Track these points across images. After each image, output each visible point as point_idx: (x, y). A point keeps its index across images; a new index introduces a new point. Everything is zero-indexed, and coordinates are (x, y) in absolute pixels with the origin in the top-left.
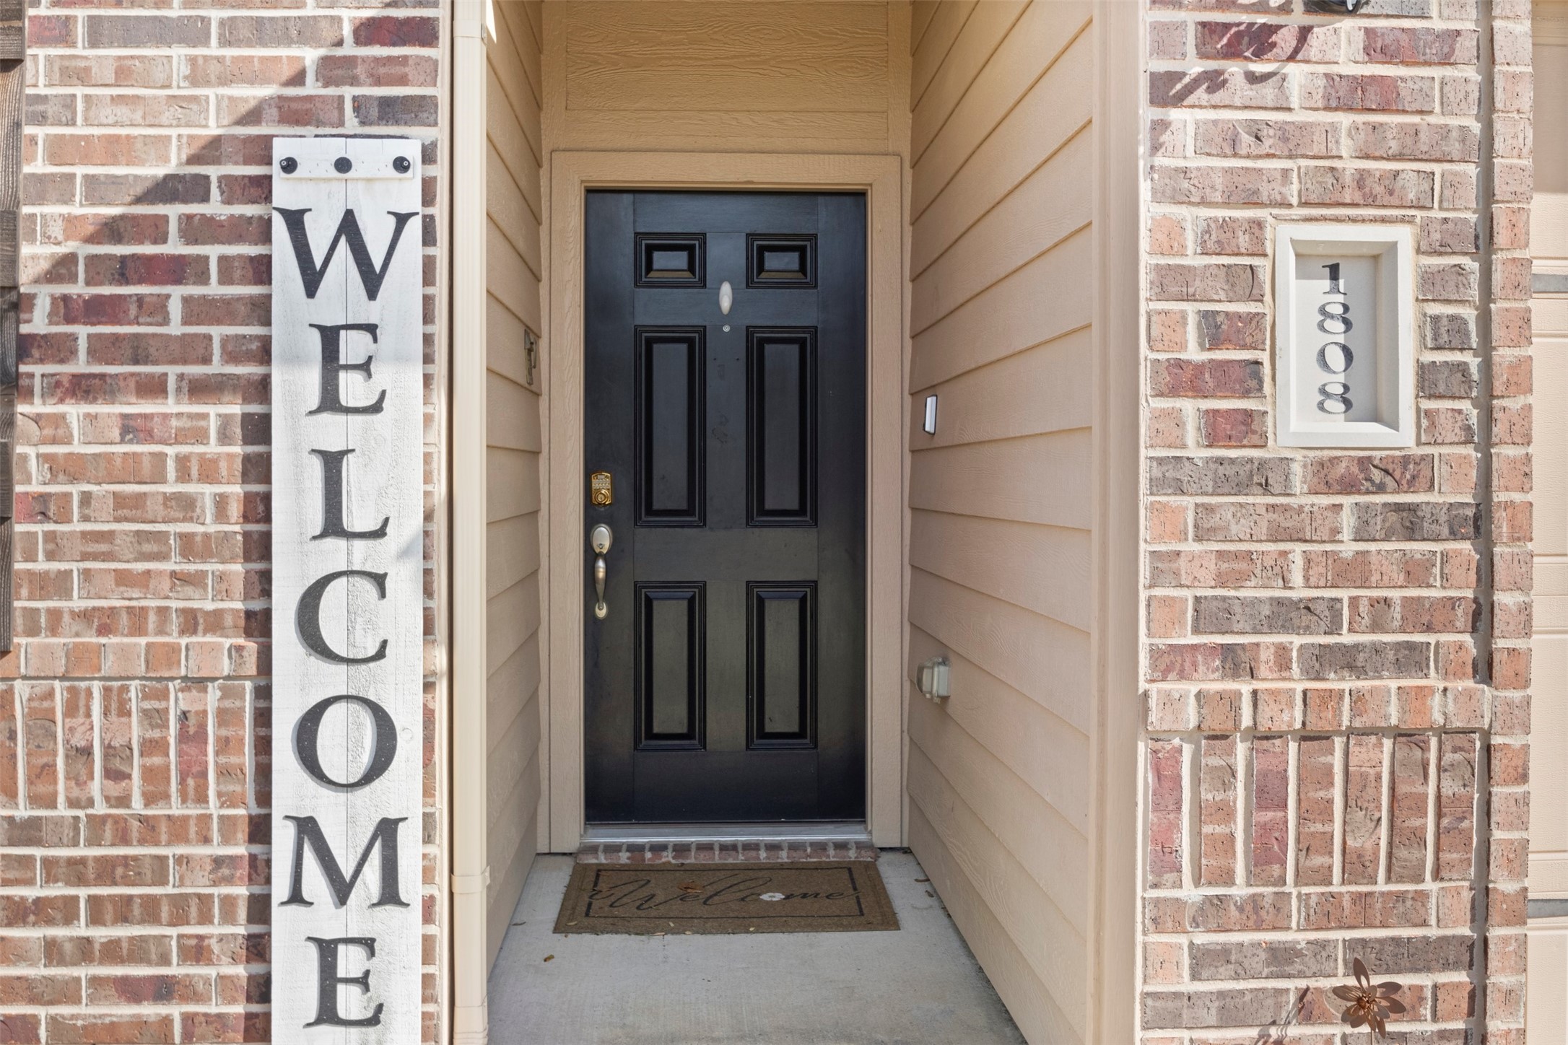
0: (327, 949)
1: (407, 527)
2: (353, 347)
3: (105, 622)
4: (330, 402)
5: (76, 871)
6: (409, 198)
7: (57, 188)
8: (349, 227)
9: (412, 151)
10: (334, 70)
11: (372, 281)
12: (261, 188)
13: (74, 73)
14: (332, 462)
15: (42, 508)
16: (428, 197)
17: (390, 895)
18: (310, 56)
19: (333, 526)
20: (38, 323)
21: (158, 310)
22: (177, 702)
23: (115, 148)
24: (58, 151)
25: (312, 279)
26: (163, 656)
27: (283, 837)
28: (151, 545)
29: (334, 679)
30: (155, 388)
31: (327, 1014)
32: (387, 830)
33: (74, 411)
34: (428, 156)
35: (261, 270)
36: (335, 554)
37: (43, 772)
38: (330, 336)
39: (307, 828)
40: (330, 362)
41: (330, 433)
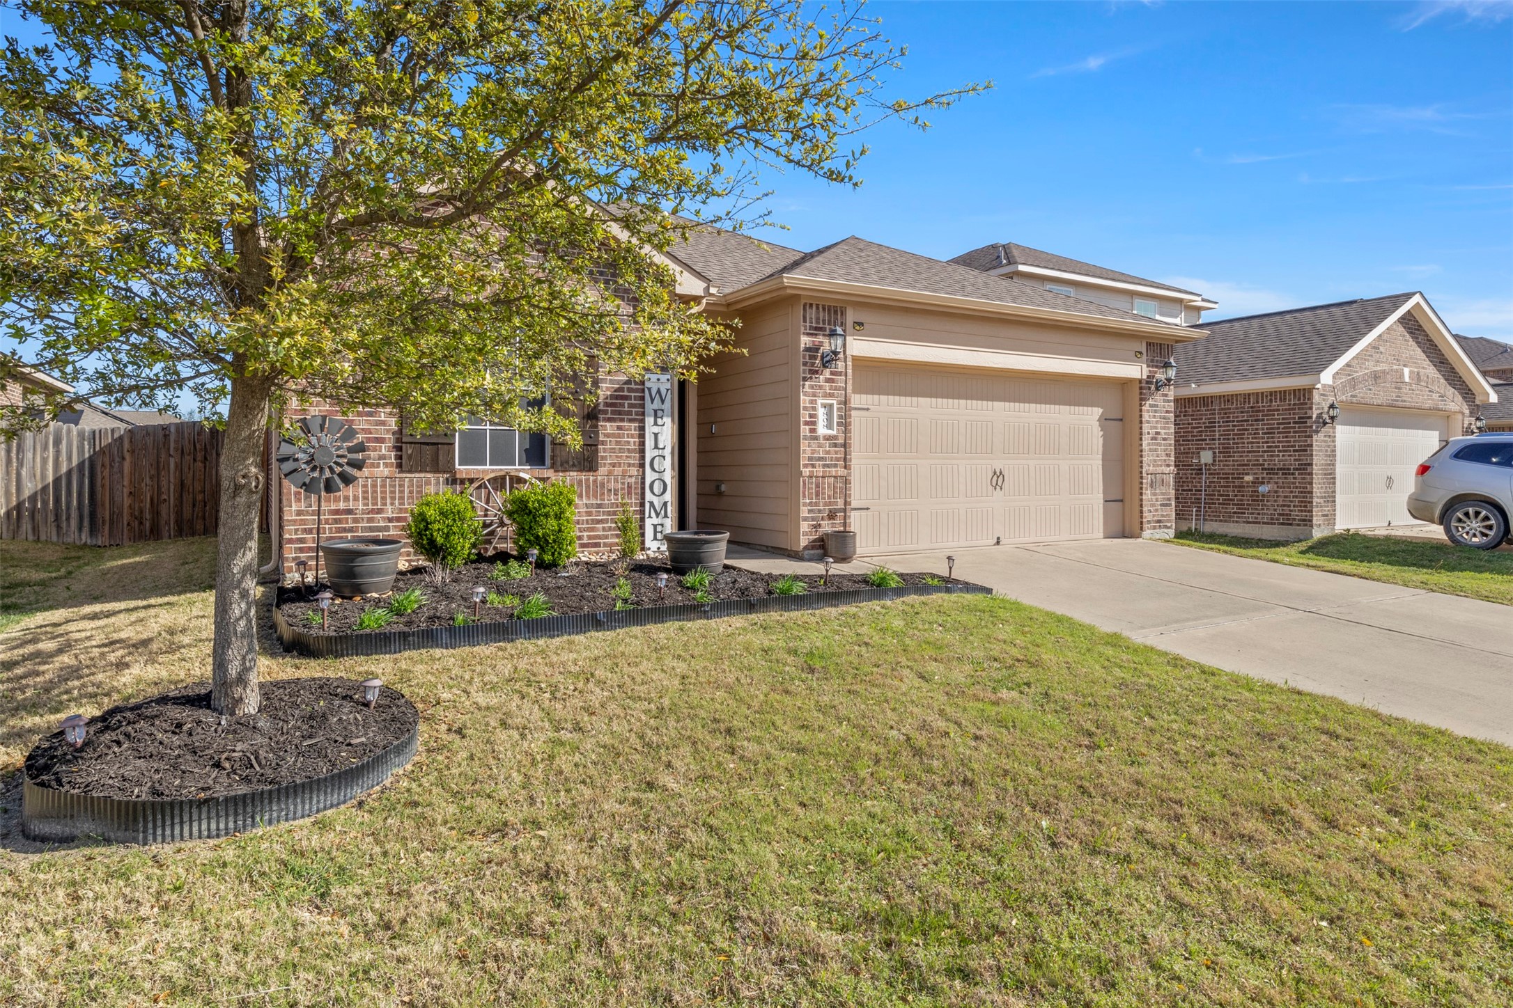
0: (655, 526)
1: (669, 448)
2: (660, 413)
3: (614, 465)
4: (656, 424)
5: (609, 513)
6: (669, 385)
8: (659, 391)
9: (669, 377)
11: (663, 401)
12: (643, 383)
14: (656, 435)
15: (604, 443)
16: (672, 385)
17: (666, 516)
19: (656, 447)
20: (601, 407)
21: (623, 405)
22: (627, 480)
23: (617, 374)
25: (652, 401)
26: (624, 472)
27: (647, 505)
28: (622, 451)
29: (656, 476)
30: (622, 420)
31: (655, 538)
32: (665, 504)
33: (608, 424)
35: (643, 398)
36: (656, 452)
37: (603, 495)
38: (655, 411)
39: (652, 504)
40: (656, 416)
41: (656, 429)
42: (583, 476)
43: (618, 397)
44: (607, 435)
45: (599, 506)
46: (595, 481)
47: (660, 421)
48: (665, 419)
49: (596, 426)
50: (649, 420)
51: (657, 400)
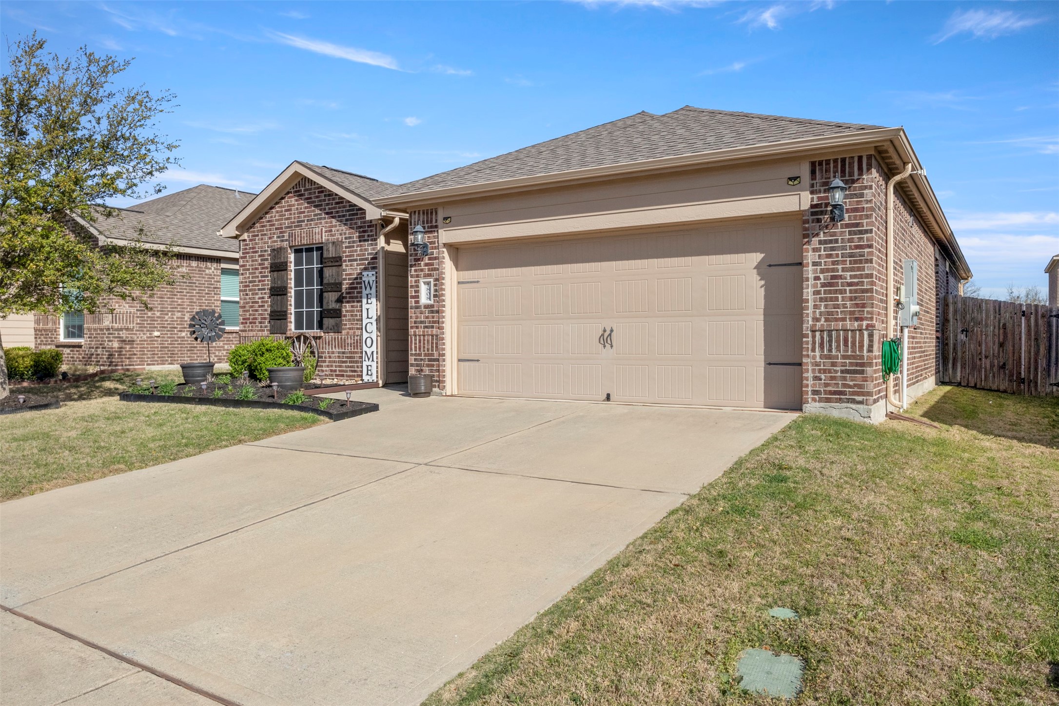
0: (367, 366)
1: (375, 317)
2: (369, 296)
3: (350, 329)
4: (367, 303)
5: (347, 357)
6: (374, 278)
7: (345, 279)
8: (369, 282)
9: (374, 273)
10: (369, 264)
11: (371, 288)
12: (361, 278)
13: (347, 266)
14: (368, 309)
15: (345, 316)
16: (376, 278)
17: (373, 360)
18: (367, 262)
19: (368, 318)
20: (344, 295)
21: (354, 293)
22: (356, 338)
23: (350, 274)
24: (346, 275)
25: (366, 288)
26: (355, 332)
27: (364, 353)
28: (354, 320)
29: (368, 335)
30: (354, 302)
31: (367, 374)
32: (373, 352)
33: (347, 305)
34: (376, 273)
35: (361, 288)
36: (369, 320)
37: (345, 346)
38: (367, 295)
39: (366, 352)
40: (367, 299)
41: (368, 306)
42: (336, 335)
43: (352, 288)
44: (347, 311)
45: (344, 353)
46: (341, 338)
47: (369, 301)
48: (372, 299)
49: (341, 306)
50: (364, 301)
51: (368, 288)
